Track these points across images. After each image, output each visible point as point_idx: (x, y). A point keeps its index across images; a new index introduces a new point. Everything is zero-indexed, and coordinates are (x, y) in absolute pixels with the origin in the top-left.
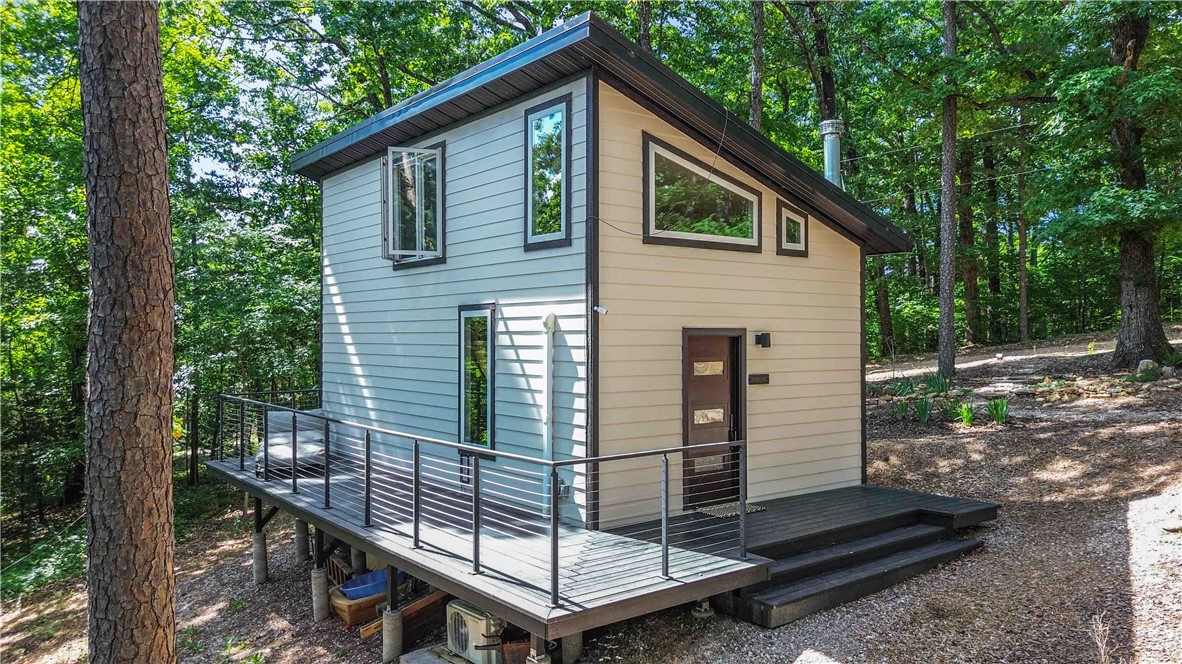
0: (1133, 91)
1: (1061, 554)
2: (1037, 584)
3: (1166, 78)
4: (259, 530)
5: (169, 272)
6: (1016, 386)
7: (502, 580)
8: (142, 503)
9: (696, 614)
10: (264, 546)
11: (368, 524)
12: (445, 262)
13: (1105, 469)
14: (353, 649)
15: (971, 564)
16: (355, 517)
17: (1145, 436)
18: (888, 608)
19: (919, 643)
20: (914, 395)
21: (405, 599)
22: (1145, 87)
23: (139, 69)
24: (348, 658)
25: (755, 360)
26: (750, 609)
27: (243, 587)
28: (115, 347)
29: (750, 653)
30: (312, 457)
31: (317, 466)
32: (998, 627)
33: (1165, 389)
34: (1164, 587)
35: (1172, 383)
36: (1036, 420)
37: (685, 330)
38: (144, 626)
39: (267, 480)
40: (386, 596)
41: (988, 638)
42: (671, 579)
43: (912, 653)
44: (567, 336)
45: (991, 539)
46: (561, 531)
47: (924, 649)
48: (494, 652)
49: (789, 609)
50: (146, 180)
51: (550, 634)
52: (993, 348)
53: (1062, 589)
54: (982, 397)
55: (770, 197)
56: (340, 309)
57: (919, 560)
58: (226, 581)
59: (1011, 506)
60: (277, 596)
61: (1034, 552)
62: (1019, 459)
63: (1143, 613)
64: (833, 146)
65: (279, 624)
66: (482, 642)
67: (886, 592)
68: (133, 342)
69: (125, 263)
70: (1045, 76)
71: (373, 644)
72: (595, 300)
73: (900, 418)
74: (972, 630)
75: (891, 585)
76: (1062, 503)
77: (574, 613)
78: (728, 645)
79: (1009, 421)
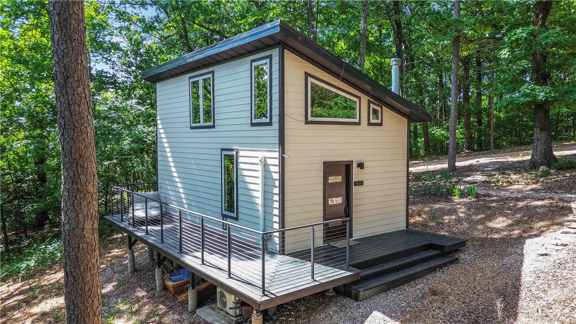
0: (541, 39)
1: (491, 264)
2: (479, 279)
3: (557, 33)
4: (130, 248)
5: (95, 167)
6: (483, 177)
7: (241, 281)
8: (87, 265)
9: (327, 294)
10: (133, 253)
11: (181, 251)
12: (214, 128)
13: (518, 223)
14: (175, 305)
15: (451, 268)
16: (175, 247)
17: (537, 207)
18: (412, 291)
19: (424, 308)
20: (435, 181)
21: (198, 283)
22: (547, 37)
23: (80, 82)
24: (173, 309)
25: (357, 174)
26: (351, 291)
27: (124, 274)
28: (74, 201)
29: (350, 313)
30: (154, 216)
31: (156, 220)
32: (459, 300)
33: (550, 181)
34: (534, 282)
35: (554, 178)
36: (490, 196)
37: (324, 163)
38: (89, 316)
39: (134, 227)
40: (189, 281)
41: (454, 305)
42: (315, 280)
43: (420, 313)
44: (270, 167)
45: (462, 256)
46: (267, 257)
47: (426, 310)
48: (238, 310)
49: (368, 292)
50: (85, 129)
51: (261, 308)
52: (477, 153)
53: (489, 282)
54: (467, 182)
55: (365, 99)
56: (166, 145)
57: (428, 267)
58: (116, 271)
59: (473, 240)
60: (140, 278)
61: (480, 263)
62: (480, 217)
63: (523, 295)
64: (396, 71)
65: (141, 293)
66: (232, 305)
67: (412, 283)
68: (81, 199)
69: (77, 165)
70: (502, 27)
71: (185, 303)
72: (283, 151)
73: (428, 193)
74: (448, 302)
75: (414, 279)
76: (496, 239)
77: (272, 298)
78: (340, 309)
79: (477, 196)
